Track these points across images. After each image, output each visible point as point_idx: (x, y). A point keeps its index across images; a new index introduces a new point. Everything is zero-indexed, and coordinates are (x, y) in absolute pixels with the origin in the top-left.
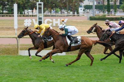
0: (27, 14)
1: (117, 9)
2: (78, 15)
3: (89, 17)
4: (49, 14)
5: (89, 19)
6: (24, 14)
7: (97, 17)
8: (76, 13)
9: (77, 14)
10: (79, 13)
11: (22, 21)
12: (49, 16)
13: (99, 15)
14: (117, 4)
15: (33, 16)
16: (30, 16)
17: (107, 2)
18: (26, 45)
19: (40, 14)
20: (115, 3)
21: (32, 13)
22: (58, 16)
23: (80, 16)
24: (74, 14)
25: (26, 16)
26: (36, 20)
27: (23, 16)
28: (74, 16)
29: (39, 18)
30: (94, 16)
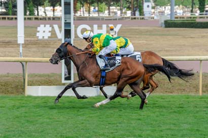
0: (44, 15)
2: (142, 17)
3: (163, 22)
5: (164, 26)
6: (38, 15)
7: (179, 21)
8: (137, 13)
9: (140, 15)
10: (143, 13)
11: (34, 29)
12: (85, 19)
13: (183, 18)
15: (54, 19)
16: (49, 18)
19: (68, 15)
21: (52, 13)
22: (103, 19)
23: (146, 18)
24: (135, 15)
25: (41, 19)
26: (60, 27)
27: (36, 19)
29: (65, 23)
30: (174, 19)
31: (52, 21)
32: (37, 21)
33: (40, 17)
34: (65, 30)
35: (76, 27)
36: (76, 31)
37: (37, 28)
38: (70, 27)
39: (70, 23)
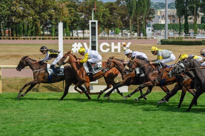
0: (77, 36)
1: (199, 29)
2: (145, 37)
3: (160, 41)
4: (106, 36)
5: (160, 43)
6: (72, 36)
7: (171, 40)
8: (142, 34)
9: (144, 36)
10: (146, 34)
11: (70, 46)
12: (105, 38)
13: (174, 38)
14: (198, 23)
15: (83, 39)
16: (80, 38)
19: (94, 36)
20: (195, 22)
21: (82, 34)
22: (118, 39)
24: (140, 36)
25: (74, 39)
26: (88, 44)
27: (71, 39)
28: (140, 38)
29: (92, 41)
30: (167, 39)
31: (82, 40)
32: (72, 40)
33: (74, 37)
34: (92, 46)
35: (99, 44)
36: (99, 47)
37: (72, 45)
38: (95, 44)
39: (95, 42)
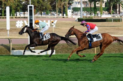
0: (19, 16)
1: (103, 11)
2: (67, 16)
3: (77, 19)
4: (40, 16)
5: (77, 21)
6: (16, 16)
7: (85, 18)
8: (65, 15)
12: (39, 18)
13: (87, 17)
14: (103, 7)
15: (24, 18)
16: (22, 18)
17: (93, 5)
18: (18, 45)
19: (31, 16)
20: (101, 6)
21: (23, 15)
22: (48, 18)
23: (69, 17)
24: (63, 16)
26: (27, 22)
29: (30, 20)
30: (82, 17)
32: (16, 19)
33: (17, 17)
34: (30, 23)
38: (32, 21)
39: (32, 20)
